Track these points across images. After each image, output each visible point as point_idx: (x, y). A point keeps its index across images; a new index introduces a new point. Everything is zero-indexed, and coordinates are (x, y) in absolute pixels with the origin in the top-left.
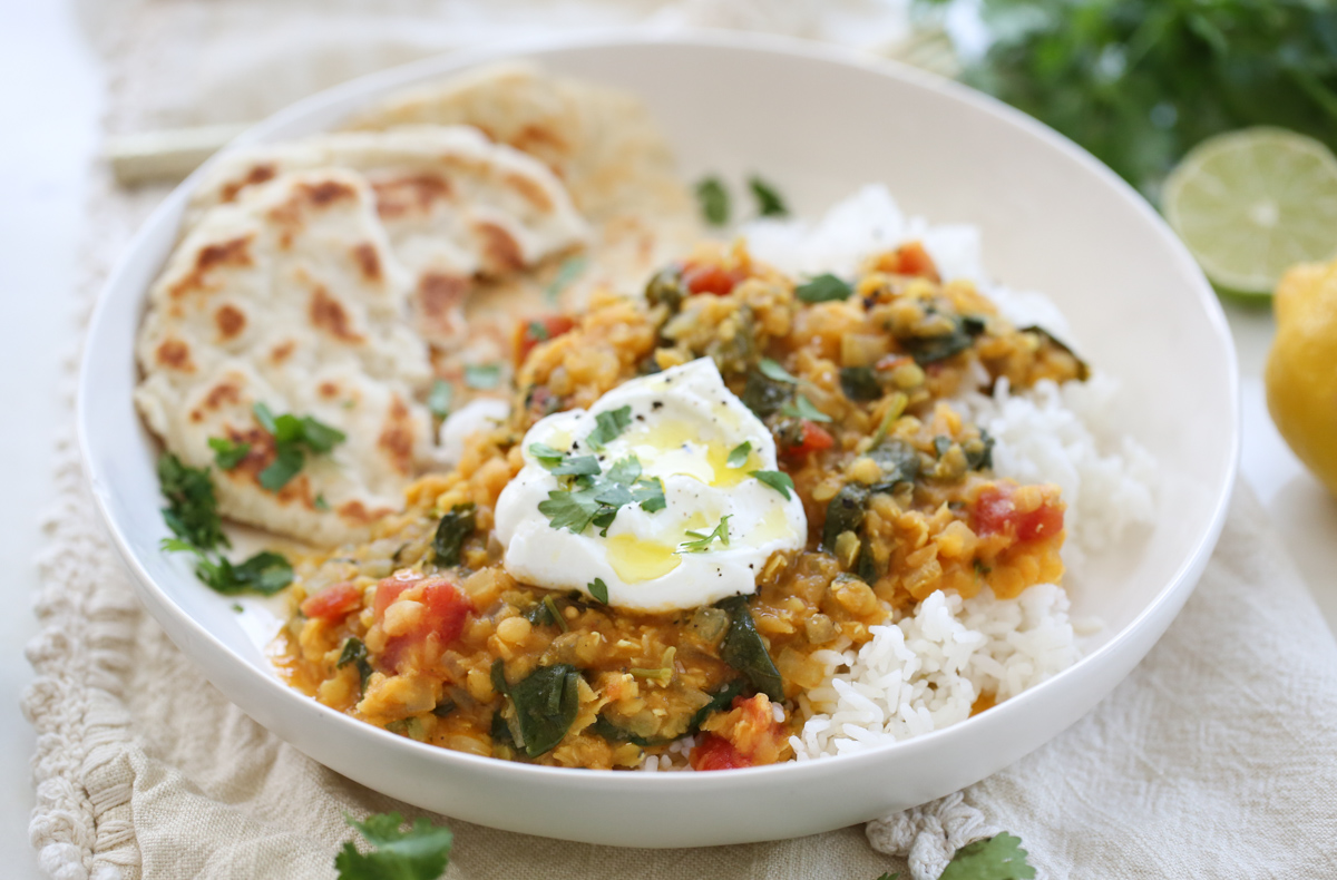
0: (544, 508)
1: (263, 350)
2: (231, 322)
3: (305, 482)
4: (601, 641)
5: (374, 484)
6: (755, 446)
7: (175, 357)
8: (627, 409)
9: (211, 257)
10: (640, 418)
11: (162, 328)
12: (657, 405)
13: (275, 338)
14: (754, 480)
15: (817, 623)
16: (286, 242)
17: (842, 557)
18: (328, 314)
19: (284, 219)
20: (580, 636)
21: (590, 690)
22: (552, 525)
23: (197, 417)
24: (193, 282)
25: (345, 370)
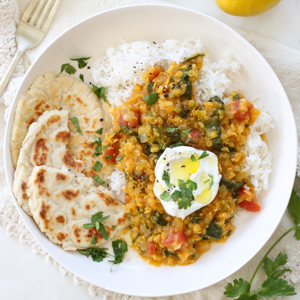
0: (180, 208)
1: (70, 216)
2: (61, 219)
3: (107, 227)
4: (211, 213)
5: (116, 213)
6: (193, 154)
7: (62, 237)
8: (165, 171)
9: (43, 215)
10: (168, 170)
11: (53, 235)
12: (168, 165)
13: (70, 212)
14: (201, 160)
15: (237, 168)
16: (48, 195)
17: (227, 152)
18: (69, 195)
19: (42, 192)
20: (208, 217)
21: (220, 222)
22: (185, 209)
23: (79, 241)
24: (47, 222)
25: (84, 200)
